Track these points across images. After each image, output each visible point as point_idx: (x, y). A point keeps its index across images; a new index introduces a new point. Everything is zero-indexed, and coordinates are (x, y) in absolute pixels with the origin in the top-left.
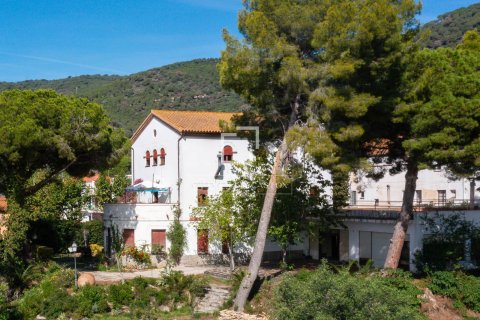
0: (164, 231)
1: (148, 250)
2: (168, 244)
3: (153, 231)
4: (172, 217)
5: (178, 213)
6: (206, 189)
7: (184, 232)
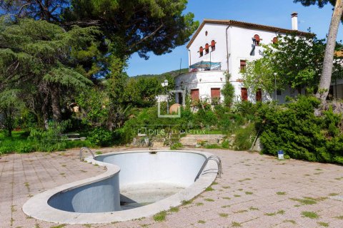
0: (219, 89)
1: (209, 102)
2: (222, 98)
3: (212, 89)
4: (224, 80)
5: (228, 77)
6: (244, 61)
7: (233, 89)
